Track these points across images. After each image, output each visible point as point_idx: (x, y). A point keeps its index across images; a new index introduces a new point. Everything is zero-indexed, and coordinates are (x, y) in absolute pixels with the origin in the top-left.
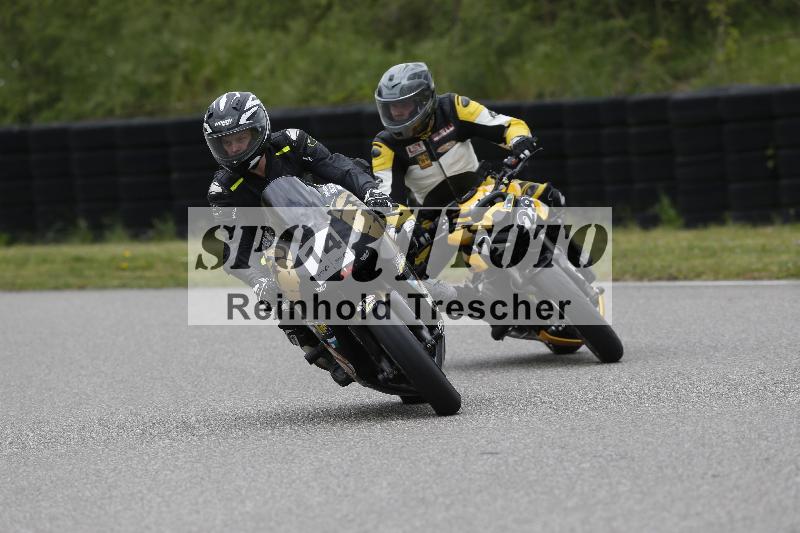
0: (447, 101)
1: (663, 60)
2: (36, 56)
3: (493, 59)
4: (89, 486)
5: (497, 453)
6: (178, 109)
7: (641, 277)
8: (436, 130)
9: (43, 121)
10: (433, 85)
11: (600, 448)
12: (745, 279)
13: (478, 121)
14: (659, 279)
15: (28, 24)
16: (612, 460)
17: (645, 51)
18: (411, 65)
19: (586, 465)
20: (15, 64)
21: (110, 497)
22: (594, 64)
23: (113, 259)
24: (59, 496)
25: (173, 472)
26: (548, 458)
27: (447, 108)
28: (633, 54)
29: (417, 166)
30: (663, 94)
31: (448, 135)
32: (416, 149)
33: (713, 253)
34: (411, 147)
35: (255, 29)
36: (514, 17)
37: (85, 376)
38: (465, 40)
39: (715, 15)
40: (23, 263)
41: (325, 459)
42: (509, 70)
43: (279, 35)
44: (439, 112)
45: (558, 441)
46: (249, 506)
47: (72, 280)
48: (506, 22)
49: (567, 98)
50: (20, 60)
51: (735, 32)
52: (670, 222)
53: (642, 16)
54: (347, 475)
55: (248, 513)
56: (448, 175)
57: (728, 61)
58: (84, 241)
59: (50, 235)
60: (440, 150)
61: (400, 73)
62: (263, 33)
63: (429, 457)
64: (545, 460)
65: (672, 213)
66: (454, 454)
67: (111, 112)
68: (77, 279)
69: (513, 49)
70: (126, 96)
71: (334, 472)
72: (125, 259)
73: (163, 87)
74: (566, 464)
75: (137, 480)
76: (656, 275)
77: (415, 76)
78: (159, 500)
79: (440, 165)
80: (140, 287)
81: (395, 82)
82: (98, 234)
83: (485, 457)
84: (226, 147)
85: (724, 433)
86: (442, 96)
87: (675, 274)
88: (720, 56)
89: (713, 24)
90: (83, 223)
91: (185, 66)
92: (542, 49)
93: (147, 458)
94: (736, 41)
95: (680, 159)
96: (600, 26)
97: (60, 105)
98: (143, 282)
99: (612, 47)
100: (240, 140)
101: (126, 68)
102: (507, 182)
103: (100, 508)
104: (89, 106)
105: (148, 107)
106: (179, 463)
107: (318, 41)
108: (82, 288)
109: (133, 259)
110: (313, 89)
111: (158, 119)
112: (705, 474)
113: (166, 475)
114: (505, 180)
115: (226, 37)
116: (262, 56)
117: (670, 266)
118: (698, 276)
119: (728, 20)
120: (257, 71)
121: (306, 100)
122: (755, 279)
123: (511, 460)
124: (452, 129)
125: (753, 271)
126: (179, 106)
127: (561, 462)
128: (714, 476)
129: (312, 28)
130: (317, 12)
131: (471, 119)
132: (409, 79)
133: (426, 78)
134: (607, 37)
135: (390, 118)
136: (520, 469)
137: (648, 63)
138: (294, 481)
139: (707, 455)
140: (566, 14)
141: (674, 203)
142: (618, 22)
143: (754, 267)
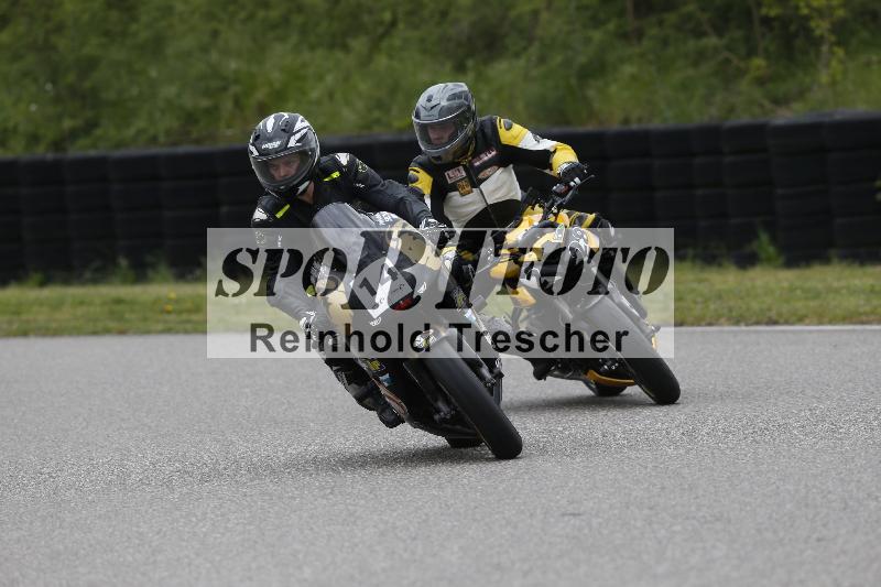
0: (489, 124)
1: (761, 82)
2: (71, 78)
3: (573, 81)
4: (131, 550)
5: (579, 515)
6: (227, 137)
7: (737, 321)
8: (476, 155)
9: (79, 150)
10: (473, 107)
11: (693, 509)
12: (852, 323)
13: (521, 145)
14: (758, 323)
15: (62, 43)
16: (706, 522)
17: (741, 73)
18: (450, 85)
19: (677, 528)
20: (49, 87)
21: (155, 562)
22: (685, 87)
23: (156, 301)
24: (99, 561)
25: (223, 534)
26: (635, 520)
27: (488, 131)
28: (728, 75)
29: (457, 193)
30: (761, 120)
31: (490, 160)
32: (456, 175)
33: (817, 295)
34: (450, 172)
35: (312, 48)
36: (597, 35)
37: (126, 429)
38: (542, 60)
39: (818, 32)
40: (57, 305)
41: (391, 521)
42: (591, 93)
43: (339, 55)
44: (479, 135)
45: (646, 501)
46: (307, 572)
47: (112, 325)
48: (588, 41)
49: (656, 124)
50: (54, 82)
51: (840, 52)
52: (769, 260)
53: (739, 34)
54: (414, 539)
55: (305, 580)
56: (490, 202)
57: (834, 83)
58: (125, 281)
59: (88, 275)
60: (481, 176)
61: (439, 94)
62: (320, 52)
63: (504, 518)
64: (633, 522)
65: (771, 250)
66: (531, 515)
67: (154, 140)
68: (118, 323)
69: (596, 70)
70: (170, 122)
71: (400, 534)
72: (170, 301)
73: (212, 112)
74: (656, 526)
75: (184, 544)
76: (754, 319)
77: (454, 97)
78: (208, 565)
79: (481, 192)
80: (186, 332)
81: (433, 103)
82: (140, 273)
83: (566, 518)
84: (273, 172)
85: (830, 492)
86: (483, 118)
87: (775, 317)
88: (824, 78)
89: (816, 42)
90: (123, 262)
91: (235, 89)
92: (628, 69)
93: (194, 519)
94: (841, 62)
95: (780, 191)
96: (692, 45)
97: (98, 132)
98: (189, 326)
99: (706, 68)
100: (287, 164)
101: (169, 91)
102: (556, 211)
103: (144, 574)
104: (131, 132)
105: (195, 135)
106: (229, 525)
107: (382, 61)
108: (122, 332)
109: (177, 301)
110: (376, 114)
111: (206, 147)
112: (809, 537)
113: (216, 538)
114: (554, 210)
115: (280, 58)
116: (320, 78)
117: (769, 309)
118: (801, 320)
119: (833, 38)
120: (315, 95)
121: (368, 127)
122: (863, 323)
123: (595, 522)
124: (494, 153)
125: (860, 314)
126: (229, 132)
127: (650, 524)
128: (819, 540)
129: (375, 46)
130: (381, 30)
131: (514, 143)
132: (448, 100)
133: (466, 99)
134: (700, 57)
135: (429, 141)
136: (605, 532)
137: (744, 85)
138: (356, 545)
139: (811, 516)
140: (654, 31)
141: (774, 240)
142: (712, 41)
143: (861, 310)
